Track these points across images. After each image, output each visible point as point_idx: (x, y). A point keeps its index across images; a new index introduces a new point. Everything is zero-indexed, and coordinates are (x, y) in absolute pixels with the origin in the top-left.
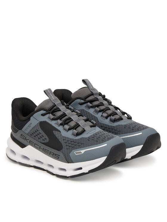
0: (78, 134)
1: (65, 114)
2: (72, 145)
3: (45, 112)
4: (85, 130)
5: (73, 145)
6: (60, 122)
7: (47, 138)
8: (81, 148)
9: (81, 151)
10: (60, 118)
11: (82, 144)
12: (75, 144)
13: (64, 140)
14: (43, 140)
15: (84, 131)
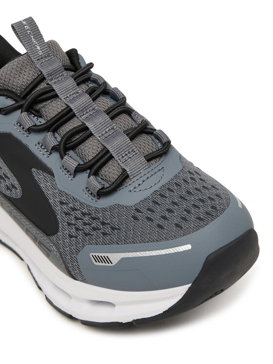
0: (102, 193)
1: (71, 110)
2: (85, 224)
3: (10, 102)
4: (128, 176)
5: (88, 227)
6: (52, 140)
7: (17, 186)
8: (111, 246)
9: (109, 255)
10: (53, 126)
11: (113, 228)
12: (94, 225)
13: (62, 203)
14: (8, 188)
15: (124, 178)
